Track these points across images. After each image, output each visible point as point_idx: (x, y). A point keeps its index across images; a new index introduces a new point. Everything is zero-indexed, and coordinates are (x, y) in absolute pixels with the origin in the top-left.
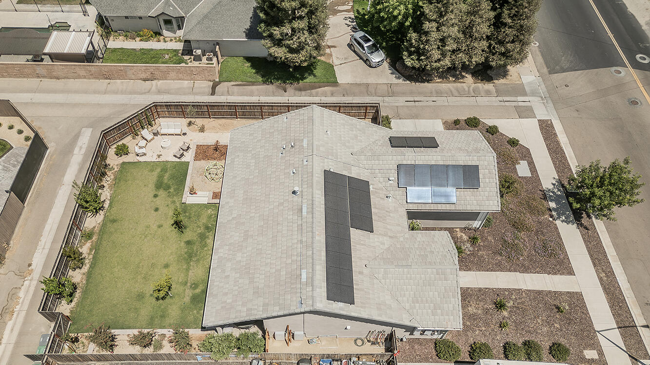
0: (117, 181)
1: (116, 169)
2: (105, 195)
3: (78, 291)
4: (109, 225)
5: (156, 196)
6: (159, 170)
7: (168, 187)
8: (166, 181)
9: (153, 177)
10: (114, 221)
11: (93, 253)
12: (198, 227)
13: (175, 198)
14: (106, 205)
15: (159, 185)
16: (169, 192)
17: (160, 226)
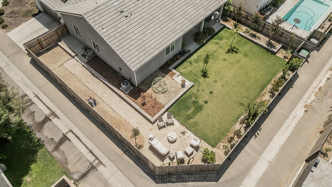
5: (206, 102)
6: (191, 121)
8: (193, 108)
9: (199, 117)
11: (263, 92)
15: (199, 108)
16: (196, 98)
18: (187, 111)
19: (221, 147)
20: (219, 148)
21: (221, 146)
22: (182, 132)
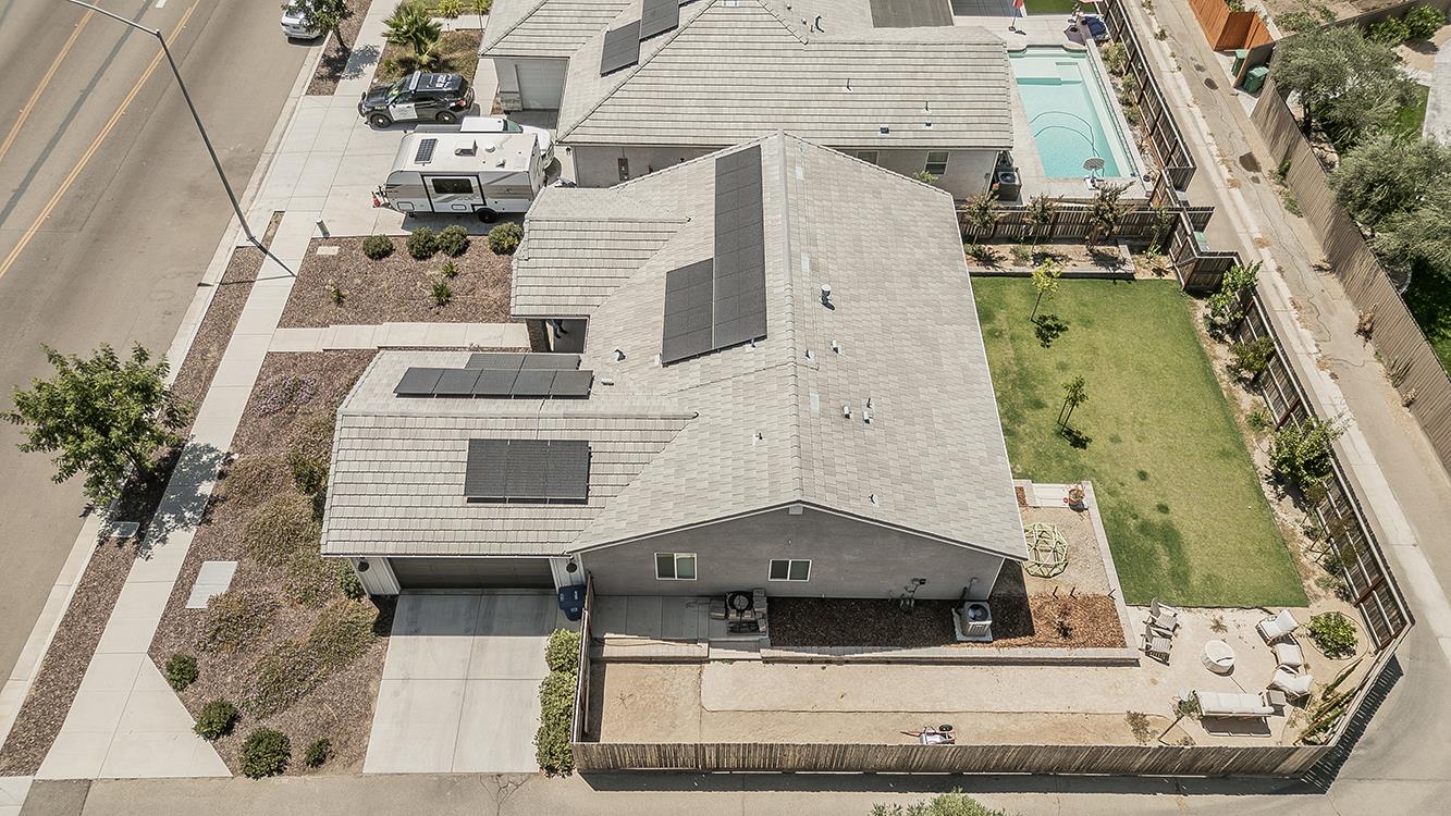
0: (1284, 551)
1: (1311, 582)
2: (1289, 515)
3: (1205, 332)
4: (1230, 446)
5: (1163, 509)
6: (1195, 580)
7: (1145, 528)
8: (1160, 547)
9: (1199, 560)
10: (1225, 454)
11: (1225, 393)
12: (1031, 435)
13: (1112, 502)
14: (1267, 488)
15: (1170, 536)
16: (1136, 517)
17: (1115, 439)
18: (1159, 566)
19: (1319, 591)
20: (1317, 597)
21: (1314, 587)
22: (1214, 627)
